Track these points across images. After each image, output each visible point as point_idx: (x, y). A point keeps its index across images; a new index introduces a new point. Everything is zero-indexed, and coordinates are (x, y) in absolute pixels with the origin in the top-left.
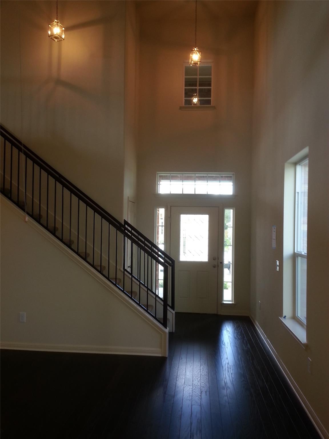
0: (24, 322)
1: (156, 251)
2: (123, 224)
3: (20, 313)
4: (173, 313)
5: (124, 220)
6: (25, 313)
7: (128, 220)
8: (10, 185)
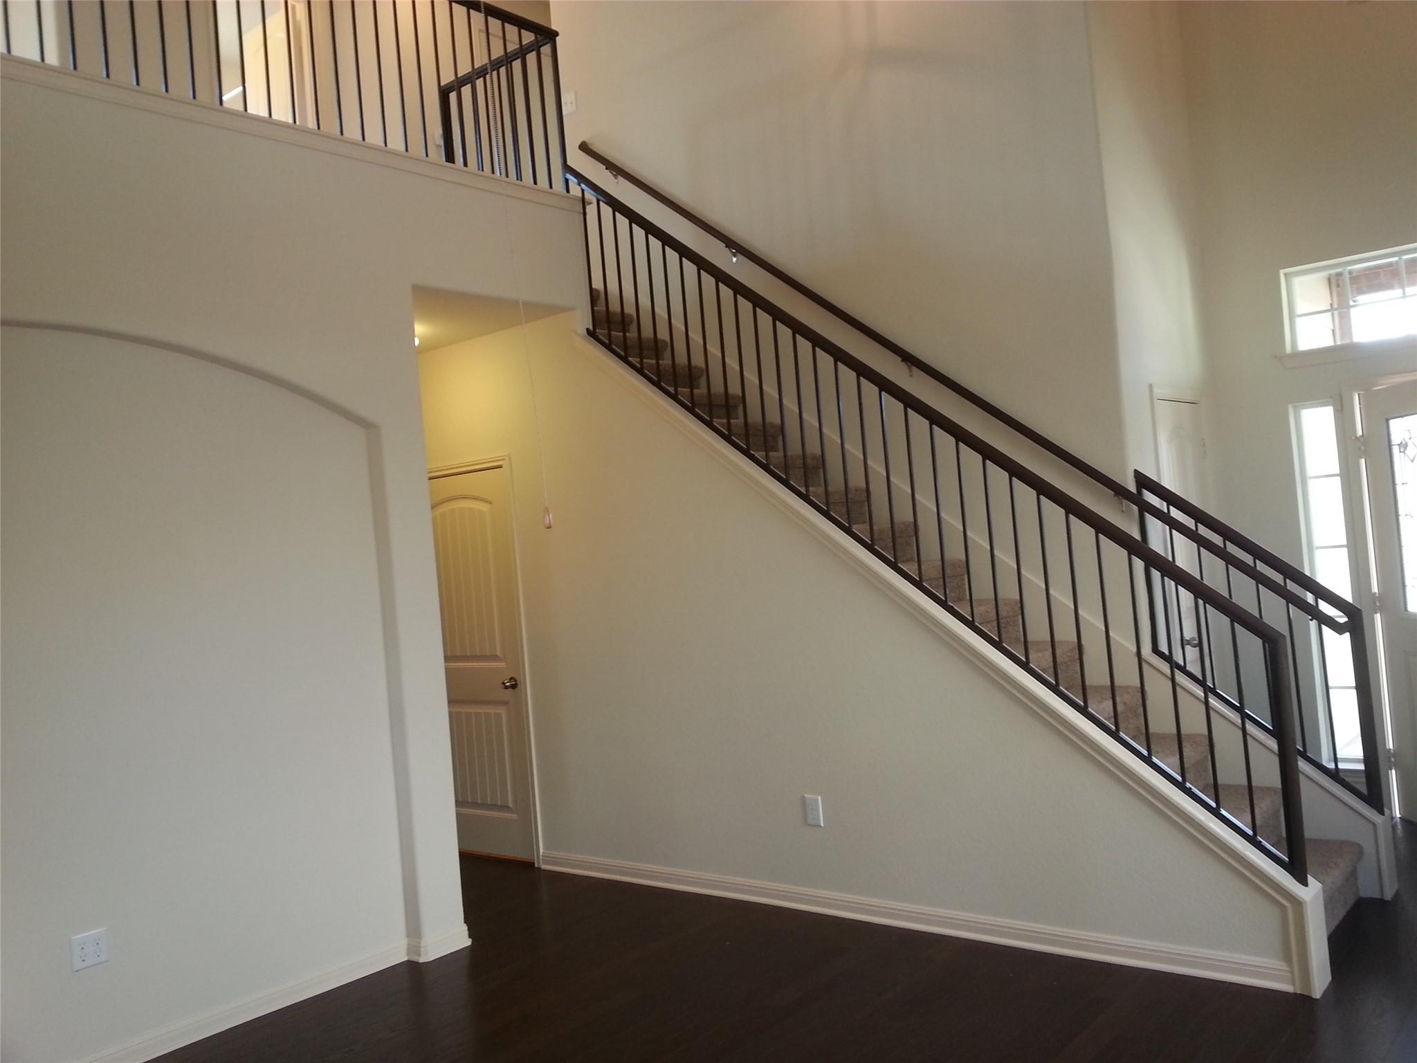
0: (820, 826)
1: (1310, 598)
2: (1132, 487)
3: (806, 796)
4: (1374, 824)
5: (1136, 471)
6: (820, 798)
7: (1159, 478)
8: (703, 358)
